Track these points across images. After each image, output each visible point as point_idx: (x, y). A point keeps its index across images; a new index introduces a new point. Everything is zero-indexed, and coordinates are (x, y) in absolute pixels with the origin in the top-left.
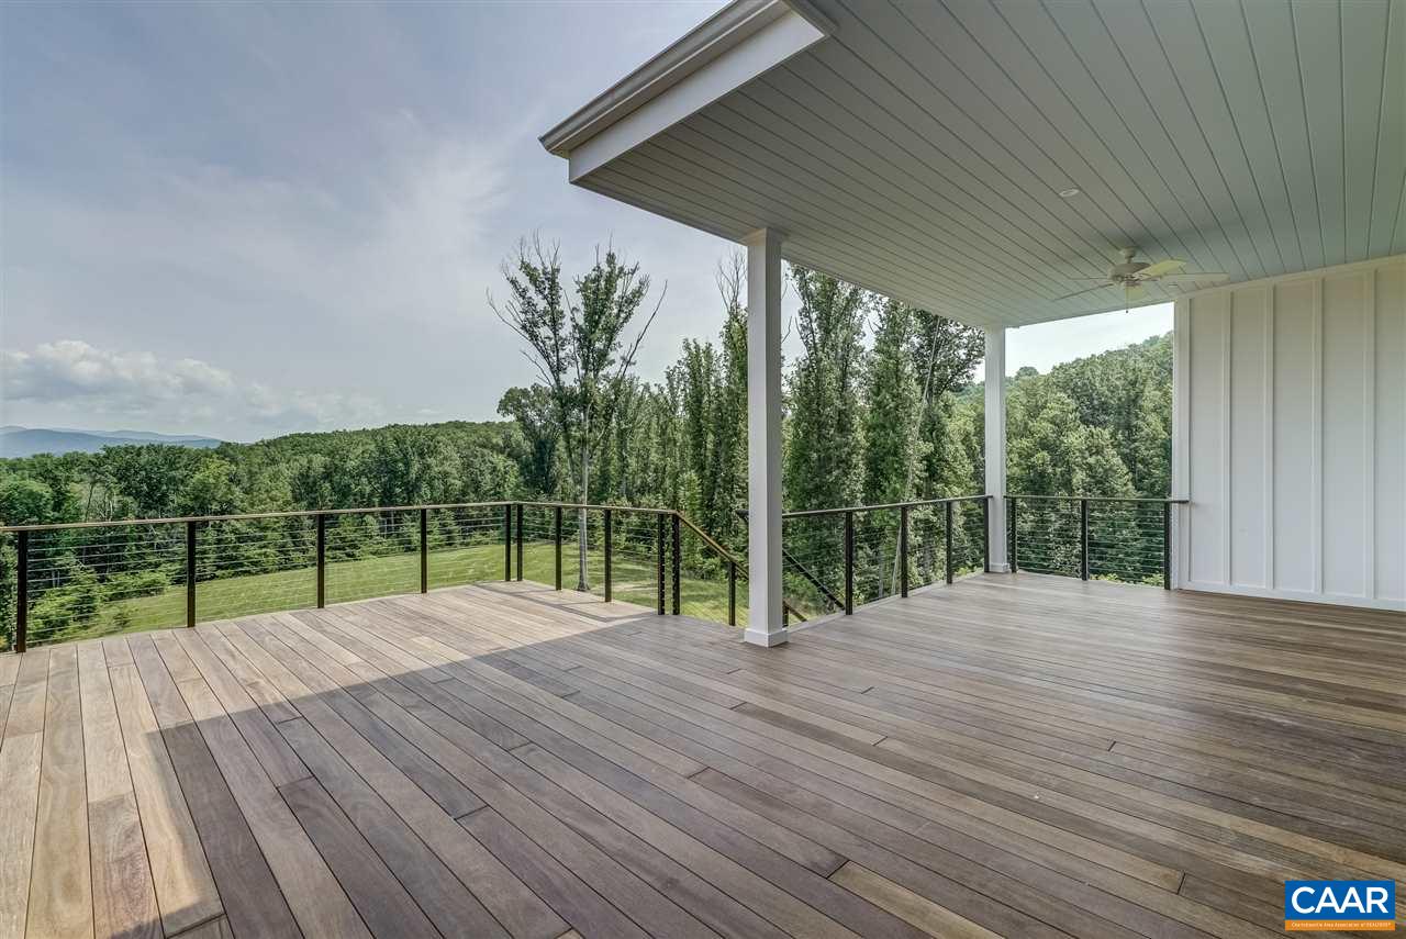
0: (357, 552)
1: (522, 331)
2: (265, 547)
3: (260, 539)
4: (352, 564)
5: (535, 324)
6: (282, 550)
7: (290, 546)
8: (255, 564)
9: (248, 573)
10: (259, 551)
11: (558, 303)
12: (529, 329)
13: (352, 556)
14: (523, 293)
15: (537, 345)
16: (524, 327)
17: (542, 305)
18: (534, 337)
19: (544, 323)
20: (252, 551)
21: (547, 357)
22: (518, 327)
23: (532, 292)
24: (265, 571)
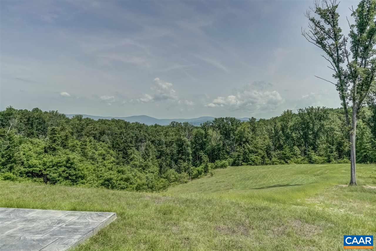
0: (289, 161)
1: (318, 44)
2: (258, 155)
3: (256, 152)
4: (286, 165)
5: (323, 39)
6: (263, 157)
7: (266, 155)
8: (253, 161)
9: (251, 164)
10: (255, 157)
11: (337, 25)
12: (320, 42)
13: (287, 162)
14: (317, 24)
15: (325, 50)
16: (318, 42)
17: (327, 27)
18: (324, 47)
19: (330, 37)
20: (253, 157)
21: (331, 56)
22: (315, 42)
23: (323, 23)
24: (256, 165)
